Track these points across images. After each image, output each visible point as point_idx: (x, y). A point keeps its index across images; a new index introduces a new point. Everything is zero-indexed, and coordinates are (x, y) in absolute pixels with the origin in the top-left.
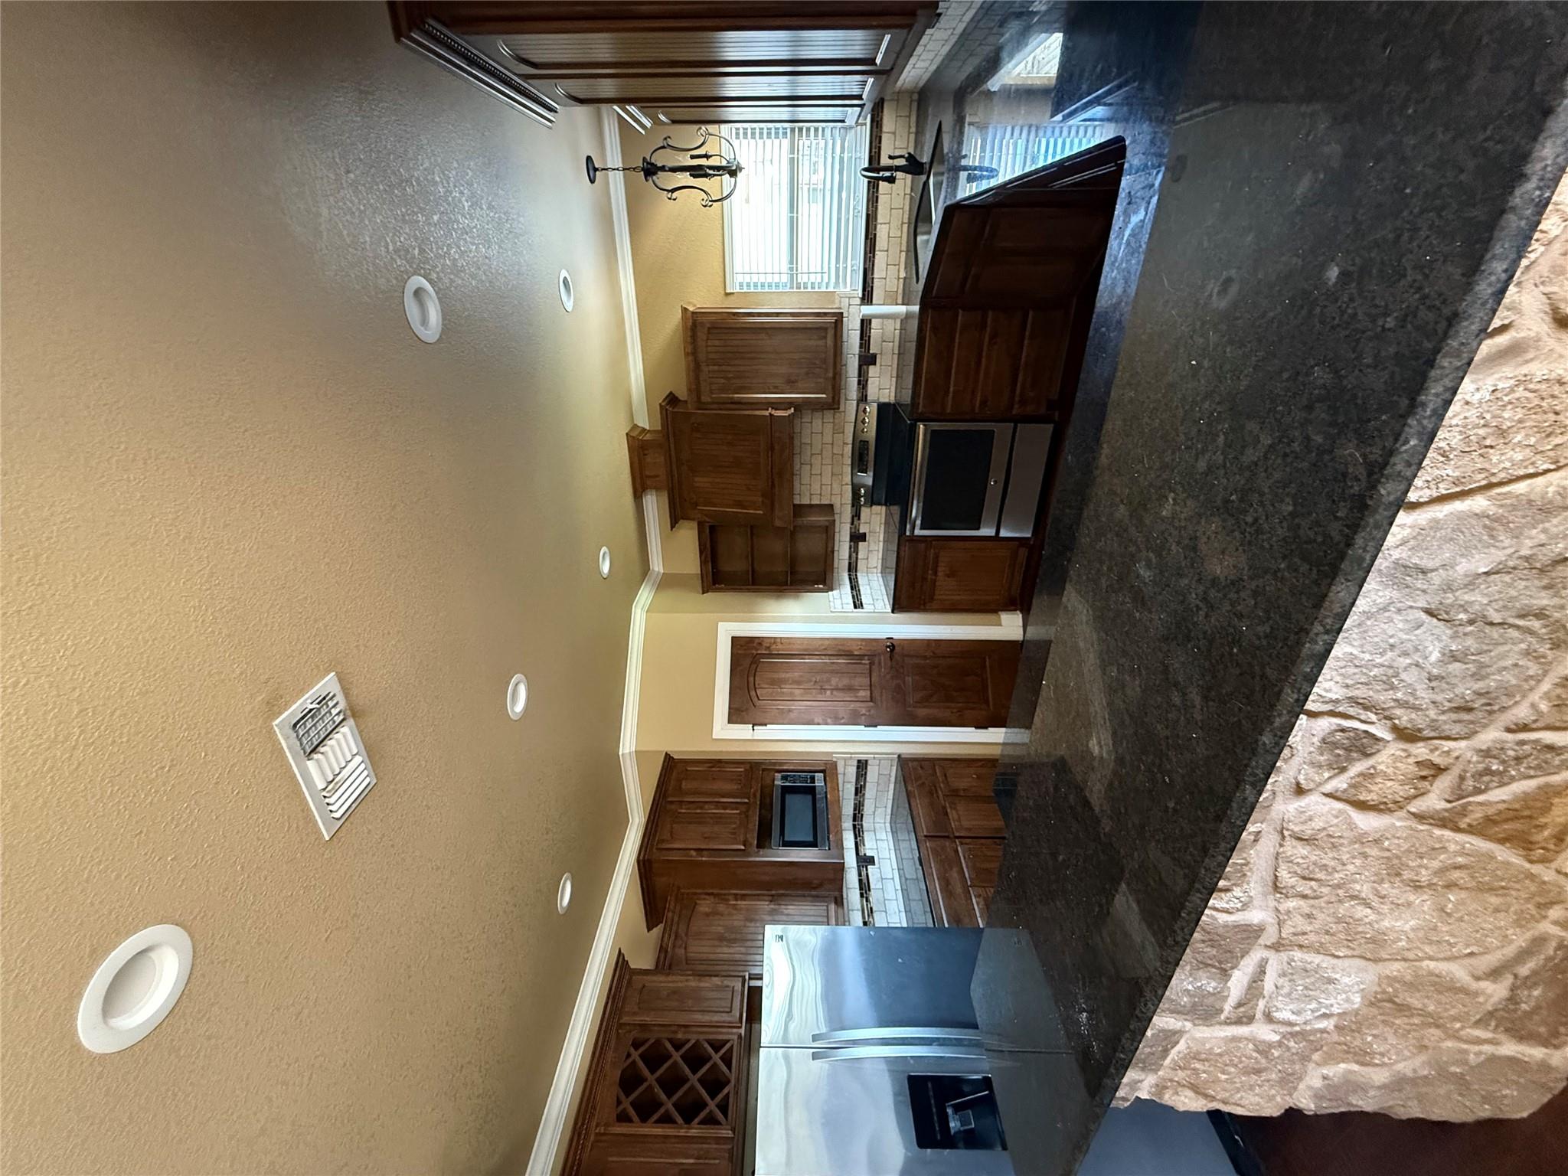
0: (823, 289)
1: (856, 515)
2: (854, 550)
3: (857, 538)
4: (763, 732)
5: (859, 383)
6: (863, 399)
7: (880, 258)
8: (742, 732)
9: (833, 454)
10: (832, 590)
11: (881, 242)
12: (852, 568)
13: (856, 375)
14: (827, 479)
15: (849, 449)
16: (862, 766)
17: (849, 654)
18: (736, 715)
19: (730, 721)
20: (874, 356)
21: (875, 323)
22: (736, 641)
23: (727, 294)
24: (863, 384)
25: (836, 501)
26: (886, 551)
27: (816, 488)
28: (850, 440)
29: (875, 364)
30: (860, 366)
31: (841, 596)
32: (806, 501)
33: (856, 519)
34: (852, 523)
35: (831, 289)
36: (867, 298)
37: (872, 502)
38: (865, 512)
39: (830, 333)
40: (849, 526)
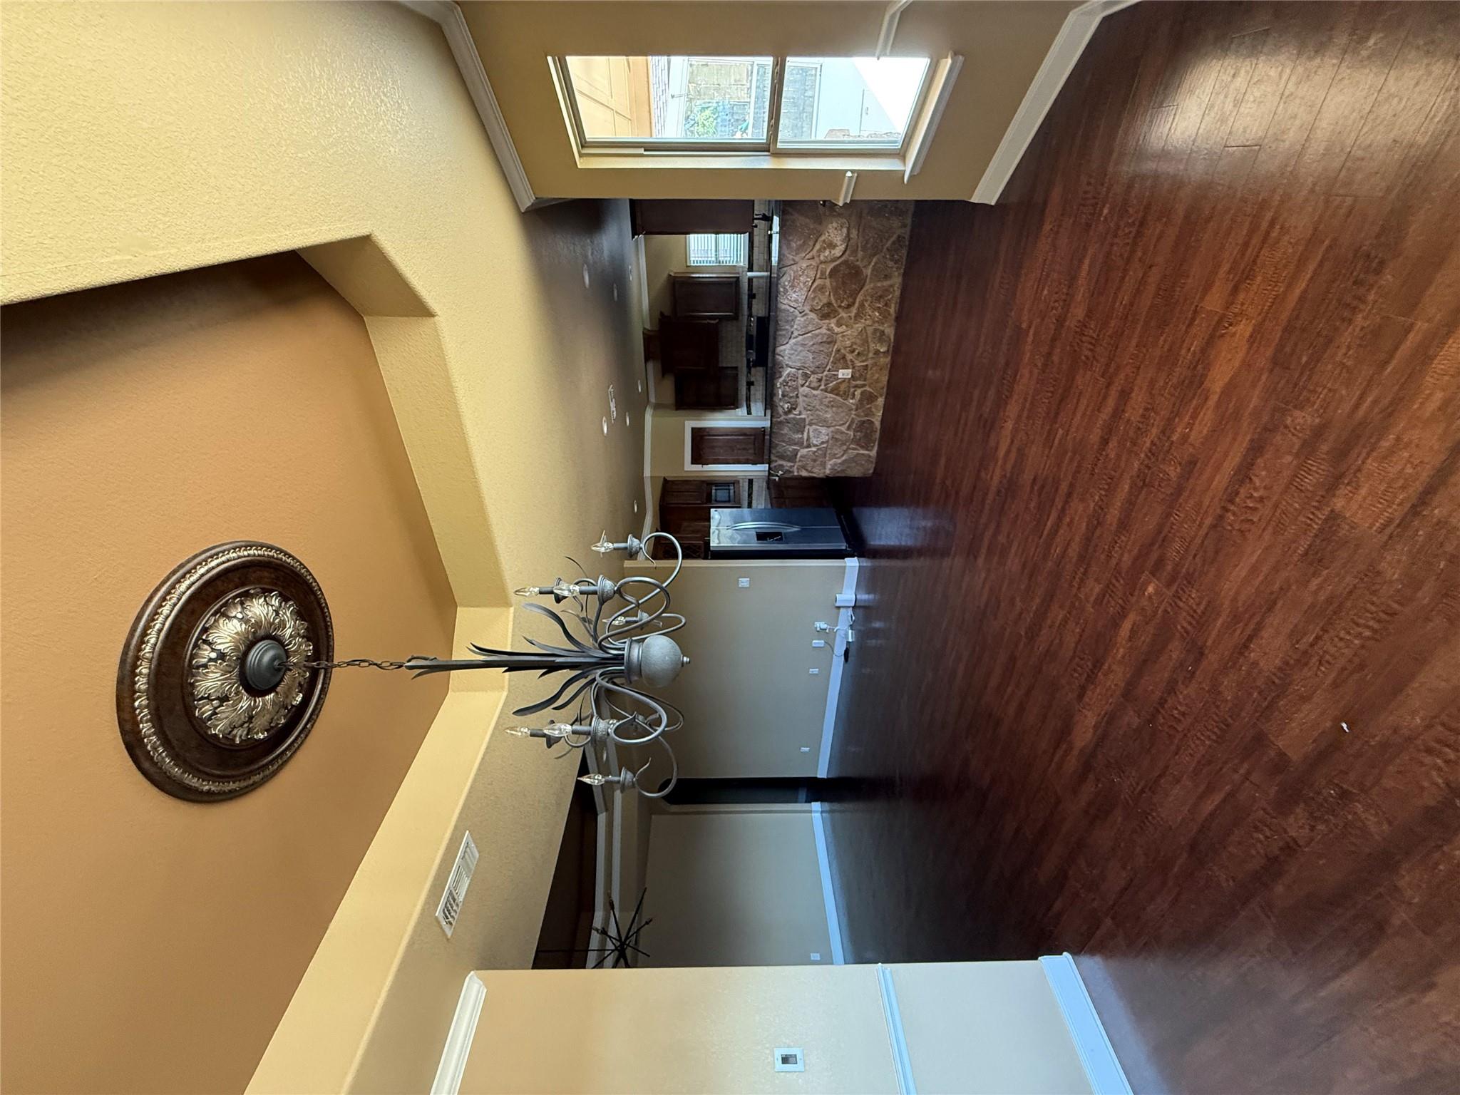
0: (731, 264)
1: (749, 372)
2: (749, 389)
3: (750, 384)
4: (707, 467)
5: (749, 308)
6: (750, 315)
7: (756, 250)
8: (698, 467)
9: (737, 341)
10: (737, 408)
11: (756, 243)
12: (748, 400)
13: (747, 303)
14: (734, 355)
15: (744, 339)
16: (751, 482)
17: (745, 435)
18: (695, 460)
19: (692, 463)
20: (755, 295)
21: (754, 280)
22: (693, 429)
23: (687, 266)
25: (739, 365)
27: (729, 359)
28: (745, 335)
29: (755, 298)
30: (748, 300)
31: (742, 411)
32: (724, 365)
33: (749, 374)
34: (747, 376)
35: (735, 264)
36: (751, 269)
37: (755, 366)
38: (753, 370)
39: (734, 285)
40: (745, 377)
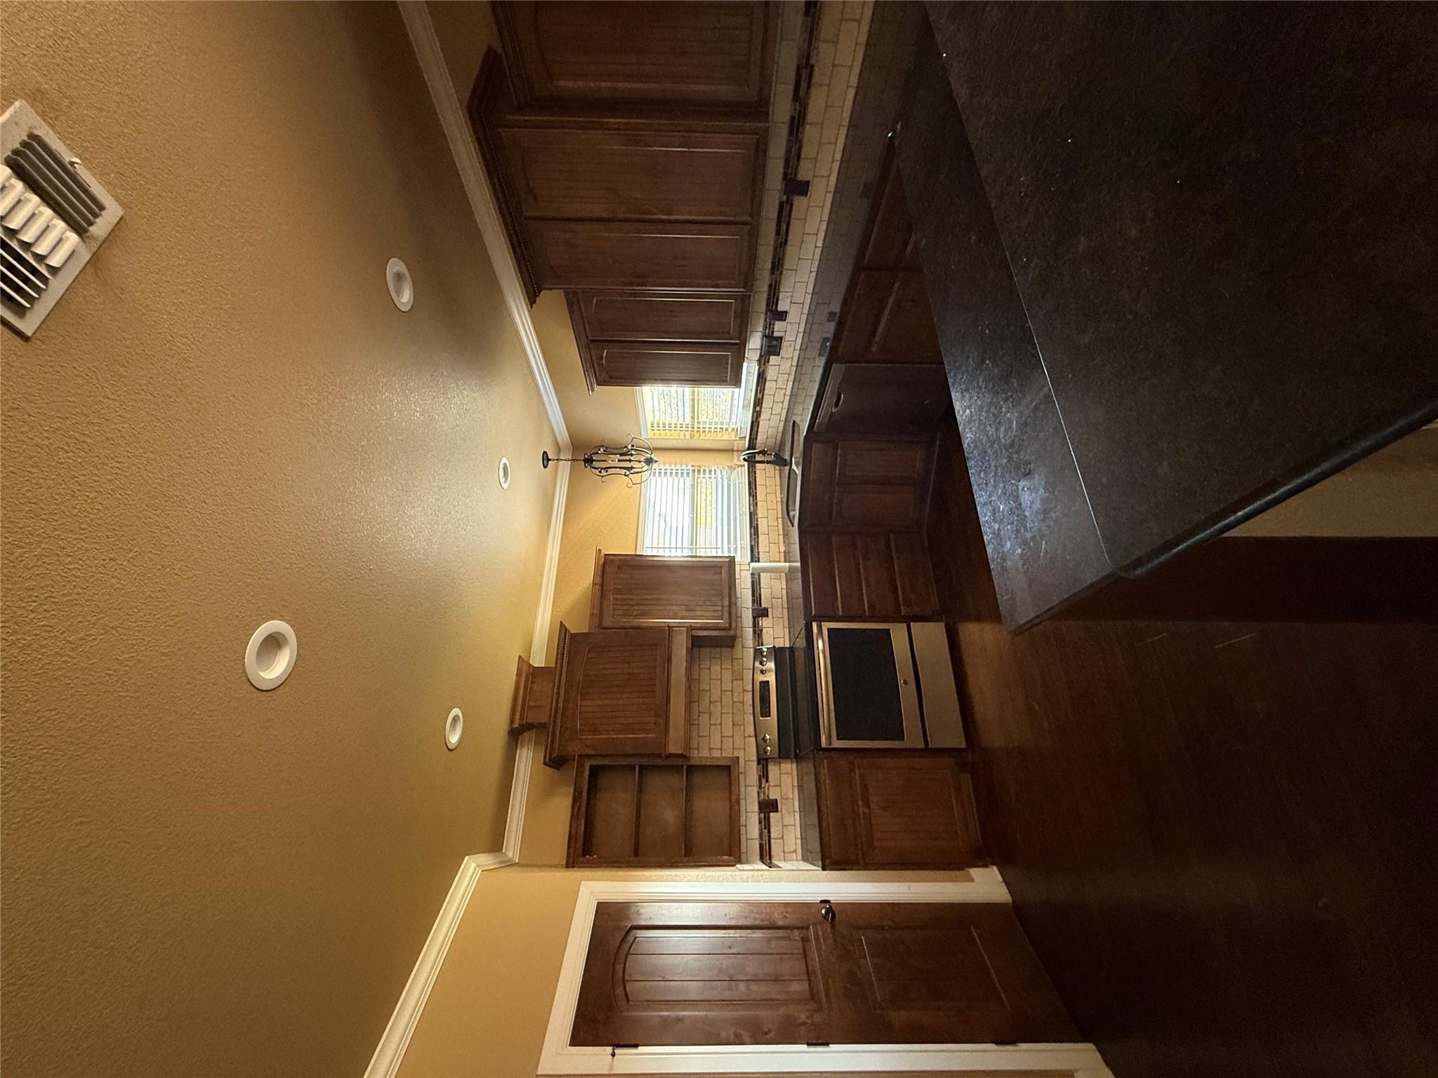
1: (764, 776)
2: (765, 824)
3: (768, 807)
5: (754, 632)
6: (759, 642)
9: (734, 702)
12: (765, 853)
13: (751, 625)
14: (728, 730)
18: (586, 1032)
19: (574, 1042)
20: (766, 610)
21: (764, 578)
24: (758, 633)
25: (739, 759)
26: (804, 827)
27: (716, 740)
28: (749, 688)
29: (767, 616)
30: (754, 618)
33: (764, 781)
34: (760, 787)
36: (755, 558)
38: (773, 770)
40: (756, 789)
